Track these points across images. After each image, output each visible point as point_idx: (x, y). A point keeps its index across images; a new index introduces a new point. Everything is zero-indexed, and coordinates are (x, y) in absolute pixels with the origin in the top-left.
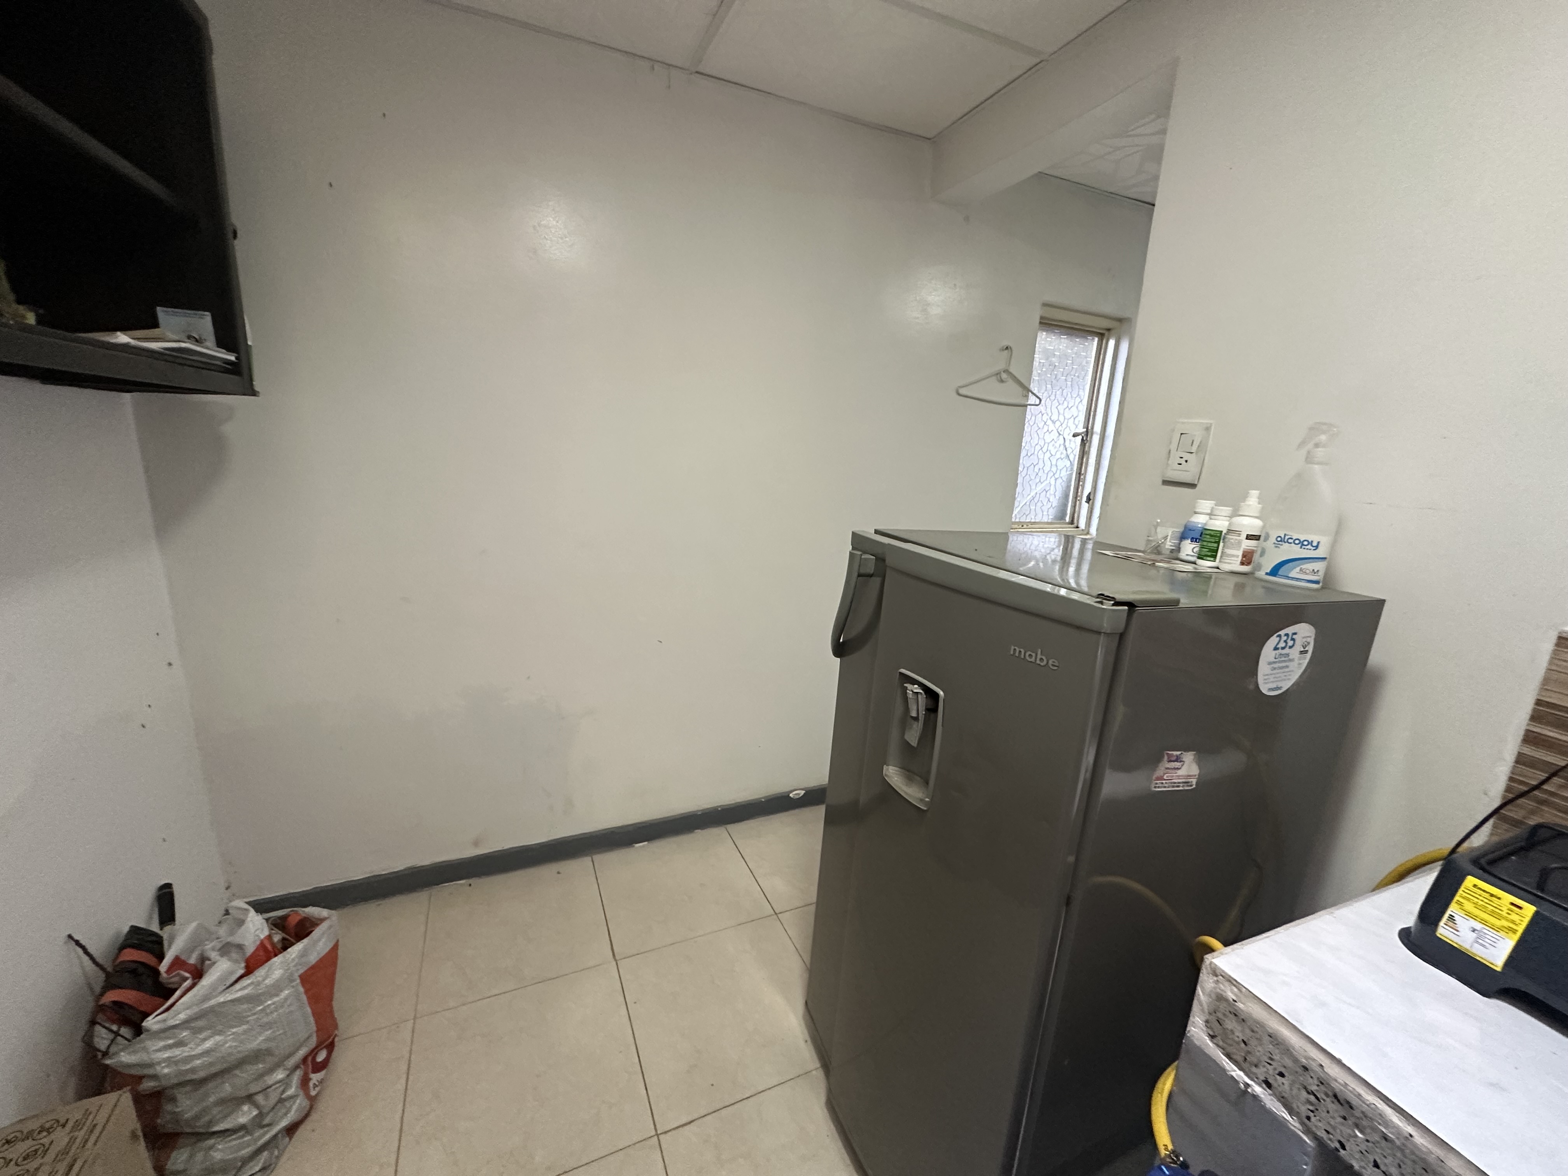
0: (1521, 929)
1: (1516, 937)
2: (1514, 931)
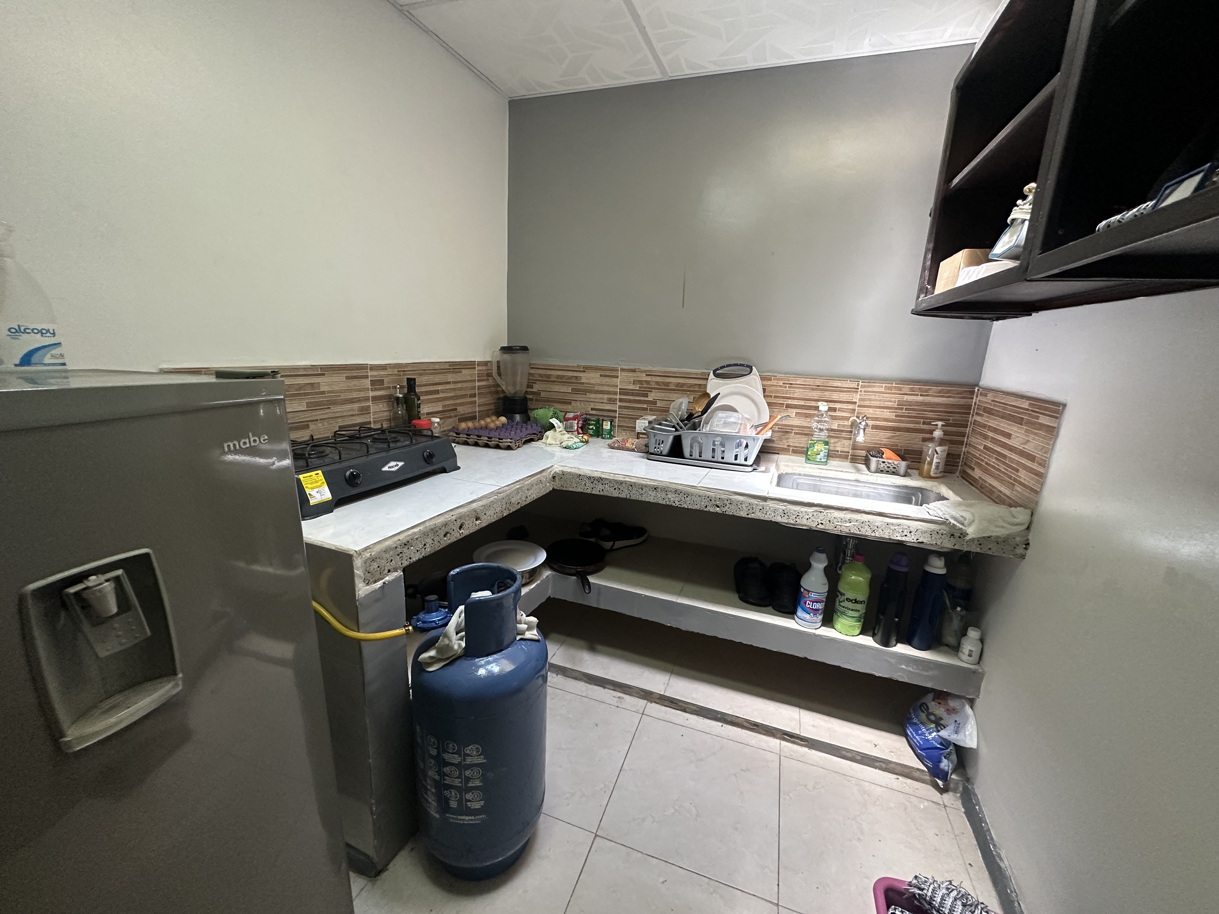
0: (324, 480)
1: (326, 484)
2: (323, 483)
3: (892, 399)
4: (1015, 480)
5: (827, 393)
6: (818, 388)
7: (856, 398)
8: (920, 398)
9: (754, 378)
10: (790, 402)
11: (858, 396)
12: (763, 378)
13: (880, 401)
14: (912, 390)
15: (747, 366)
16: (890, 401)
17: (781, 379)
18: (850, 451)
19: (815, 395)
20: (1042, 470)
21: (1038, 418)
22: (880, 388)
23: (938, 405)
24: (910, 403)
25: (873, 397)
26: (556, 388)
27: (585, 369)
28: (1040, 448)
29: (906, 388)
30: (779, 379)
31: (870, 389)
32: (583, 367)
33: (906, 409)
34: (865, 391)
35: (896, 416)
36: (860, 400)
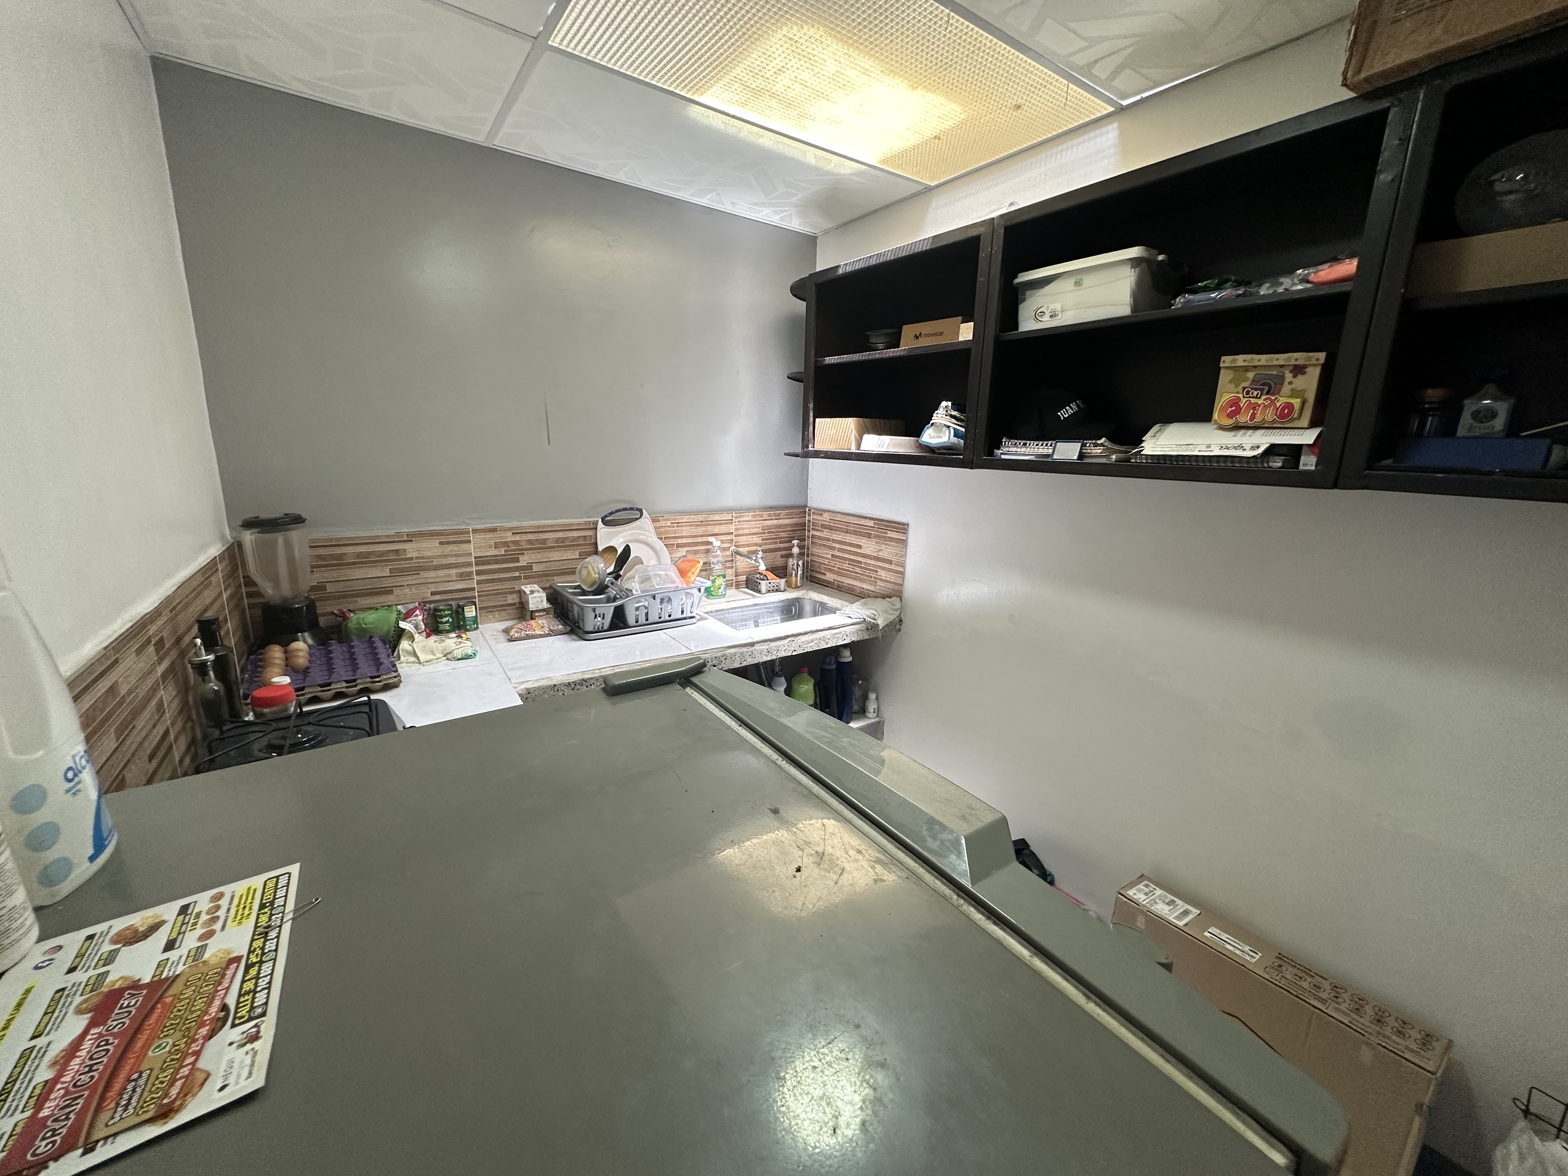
3: (756, 526)
4: (877, 579)
5: (709, 528)
6: (702, 523)
7: (732, 528)
8: (775, 522)
9: (646, 521)
10: (680, 541)
11: (734, 527)
12: (654, 521)
13: (750, 528)
14: (770, 515)
15: (637, 509)
16: (757, 528)
17: (669, 520)
18: (734, 578)
19: (700, 530)
20: (901, 569)
21: (887, 533)
22: (748, 516)
23: (787, 525)
24: (769, 527)
25: (744, 526)
26: (359, 573)
27: (411, 538)
28: (895, 554)
29: (765, 514)
30: (666, 520)
31: (741, 519)
32: (407, 535)
33: (768, 533)
34: (738, 522)
35: (762, 540)
36: (736, 530)
